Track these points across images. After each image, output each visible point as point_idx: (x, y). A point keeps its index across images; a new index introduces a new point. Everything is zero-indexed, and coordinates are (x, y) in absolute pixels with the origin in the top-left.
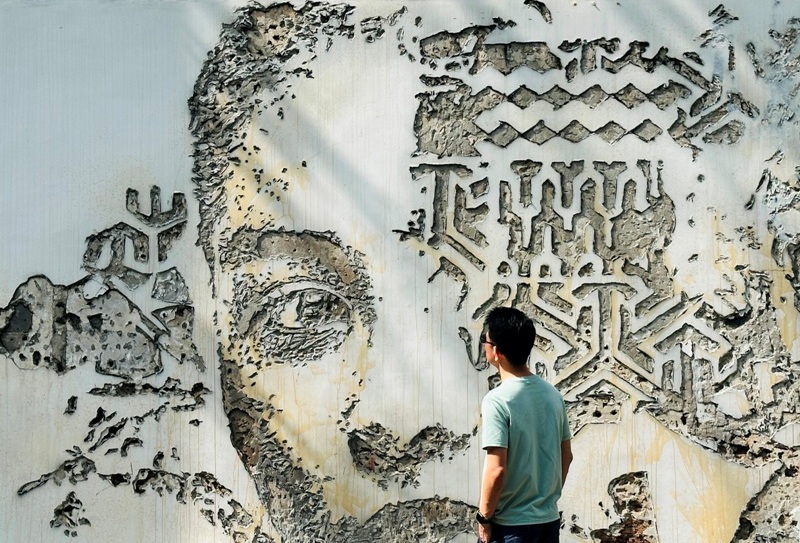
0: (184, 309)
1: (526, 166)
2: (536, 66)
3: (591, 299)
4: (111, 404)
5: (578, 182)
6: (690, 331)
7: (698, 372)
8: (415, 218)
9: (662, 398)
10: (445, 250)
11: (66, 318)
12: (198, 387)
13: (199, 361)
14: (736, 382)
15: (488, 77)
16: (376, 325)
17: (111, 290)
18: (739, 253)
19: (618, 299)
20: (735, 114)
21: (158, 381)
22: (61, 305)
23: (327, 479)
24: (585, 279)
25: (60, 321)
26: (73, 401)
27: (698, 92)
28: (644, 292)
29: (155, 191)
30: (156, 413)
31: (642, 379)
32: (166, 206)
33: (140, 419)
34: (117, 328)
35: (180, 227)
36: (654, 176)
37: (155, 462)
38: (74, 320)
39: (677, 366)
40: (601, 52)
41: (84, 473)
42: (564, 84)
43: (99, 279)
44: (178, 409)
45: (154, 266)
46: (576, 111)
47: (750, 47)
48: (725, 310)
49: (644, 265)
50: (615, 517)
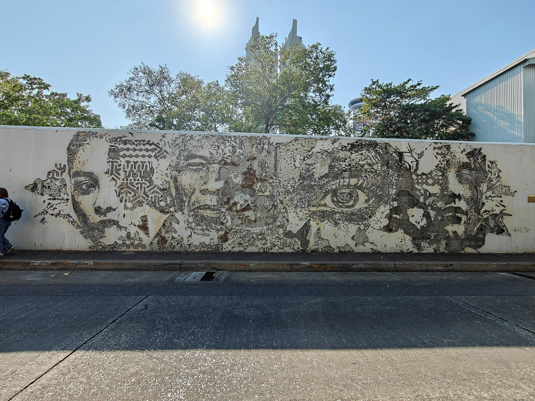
0: (65, 185)
1: (128, 162)
2: (130, 144)
3: (139, 185)
4: (51, 202)
5: (137, 165)
6: (156, 191)
7: (157, 198)
8: (107, 170)
9: (150, 203)
10: (113, 176)
11: (43, 186)
12: (67, 199)
13: (67, 194)
15: (122, 146)
16: (100, 189)
17: (52, 181)
18: (165, 177)
19: (143, 185)
20: (165, 154)
21: (60, 198)
22: (43, 184)
23: (90, 215)
24: (138, 182)
25: (43, 187)
26: (44, 201)
27: (159, 150)
28: (148, 184)
29: (60, 164)
30: (60, 203)
32: (62, 167)
33: (57, 204)
34: (53, 188)
35: (65, 171)
36: (151, 164)
37: (59, 212)
38: (45, 187)
39: (153, 197)
40: (142, 142)
41: (46, 213)
42: (135, 147)
43: (50, 179)
44: (63, 203)
45: (60, 177)
46: (137, 152)
47: (168, 142)
48: (162, 188)
49: (148, 179)
50: (141, 223)
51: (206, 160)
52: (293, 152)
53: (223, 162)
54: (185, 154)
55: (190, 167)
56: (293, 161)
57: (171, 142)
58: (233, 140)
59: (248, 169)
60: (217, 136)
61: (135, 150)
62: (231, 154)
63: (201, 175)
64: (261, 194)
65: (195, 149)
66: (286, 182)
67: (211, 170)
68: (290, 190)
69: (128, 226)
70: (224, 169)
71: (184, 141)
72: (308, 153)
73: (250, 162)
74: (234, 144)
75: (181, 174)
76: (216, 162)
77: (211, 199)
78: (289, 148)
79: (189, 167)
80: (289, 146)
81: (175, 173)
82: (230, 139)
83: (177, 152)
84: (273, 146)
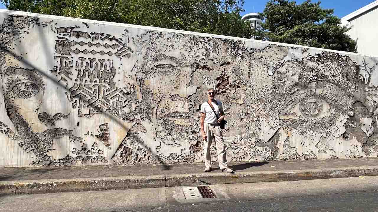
1: (82, 59)
2: (85, 37)
3: (97, 88)
5: (94, 63)
6: (118, 95)
7: (120, 104)
8: (55, 68)
9: (112, 109)
10: (62, 75)
14: (128, 106)
15: (73, 38)
16: (45, 91)
19: (103, 88)
20: (129, 52)
24: (95, 84)
27: (122, 47)
28: (108, 87)
31: (107, 105)
36: (111, 63)
39: (115, 102)
40: (100, 36)
42: (91, 42)
46: (94, 48)
47: (133, 38)
48: (126, 92)
49: (108, 81)
50: (101, 133)
51: (177, 62)
52: (266, 60)
53: (195, 66)
54: (153, 53)
55: (159, 69)
56: (266, 68)
57: (136, 38)
58: (206, 41)
59: (222, 74)
60: (189, 36)
61: (91, 45)
62: (204, 57)
63: (171, 78)
64: (234, 101)
65: (164, 49)
66: (260, 90)
67: (183, 73)
68: (263, 98)
69: (83, 137)
70: (197, 74)
71: (151, 38)
72: (281, 61)
73: (224, 67)
74: (208, 47)
75: (148, 77)
76: (188, 65)
77: (182, 106)
78: (263, 54)
79: (157, 69)
80: (263, 52)
81: (141, 75)
82: (204, 41)
83: (143, 51)
84: (248, 51)
